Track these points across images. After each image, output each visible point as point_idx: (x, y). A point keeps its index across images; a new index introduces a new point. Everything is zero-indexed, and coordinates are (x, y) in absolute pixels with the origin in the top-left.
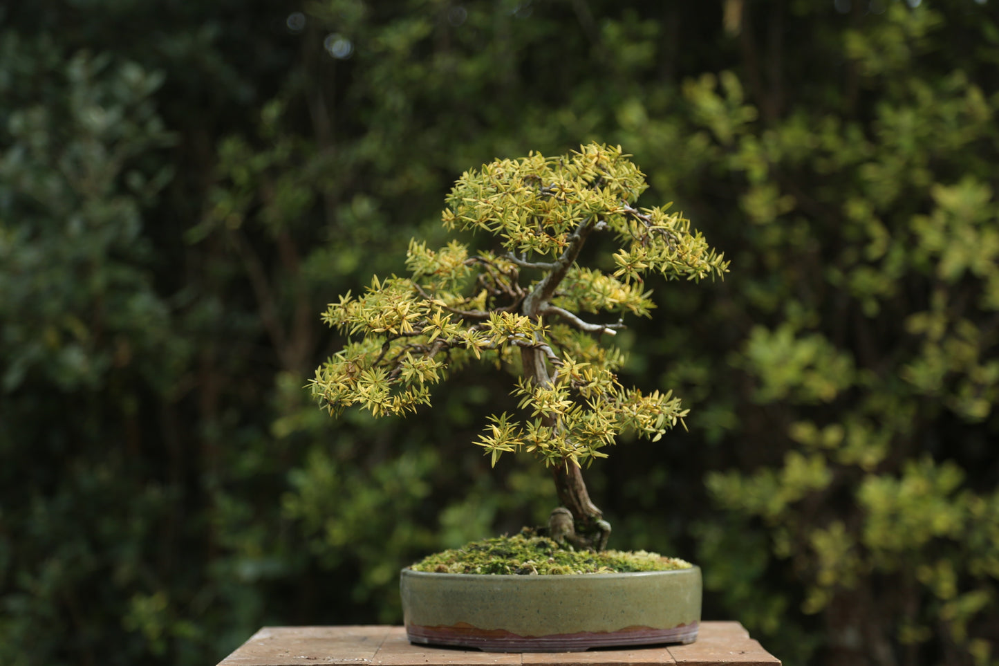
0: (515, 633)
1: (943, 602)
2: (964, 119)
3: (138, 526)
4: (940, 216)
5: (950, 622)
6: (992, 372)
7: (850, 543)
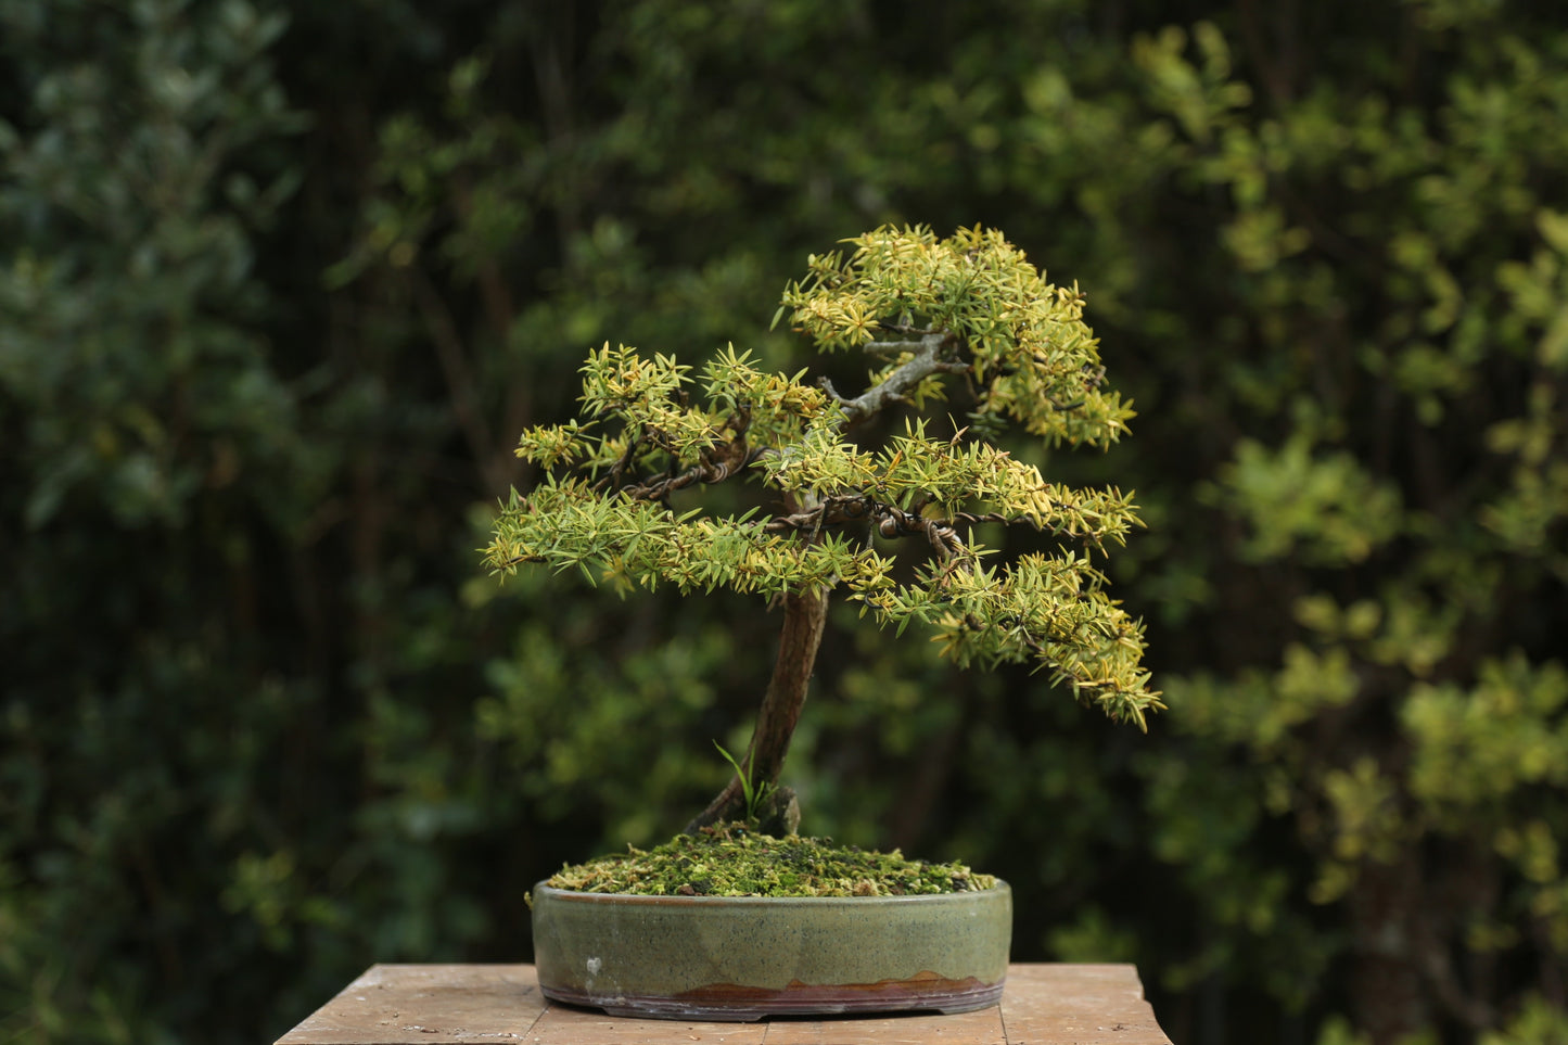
1: (1538, 887)
3: (247, 745)
4: (1546, 265)
5: (1548, 918)
7: (1388, 790)
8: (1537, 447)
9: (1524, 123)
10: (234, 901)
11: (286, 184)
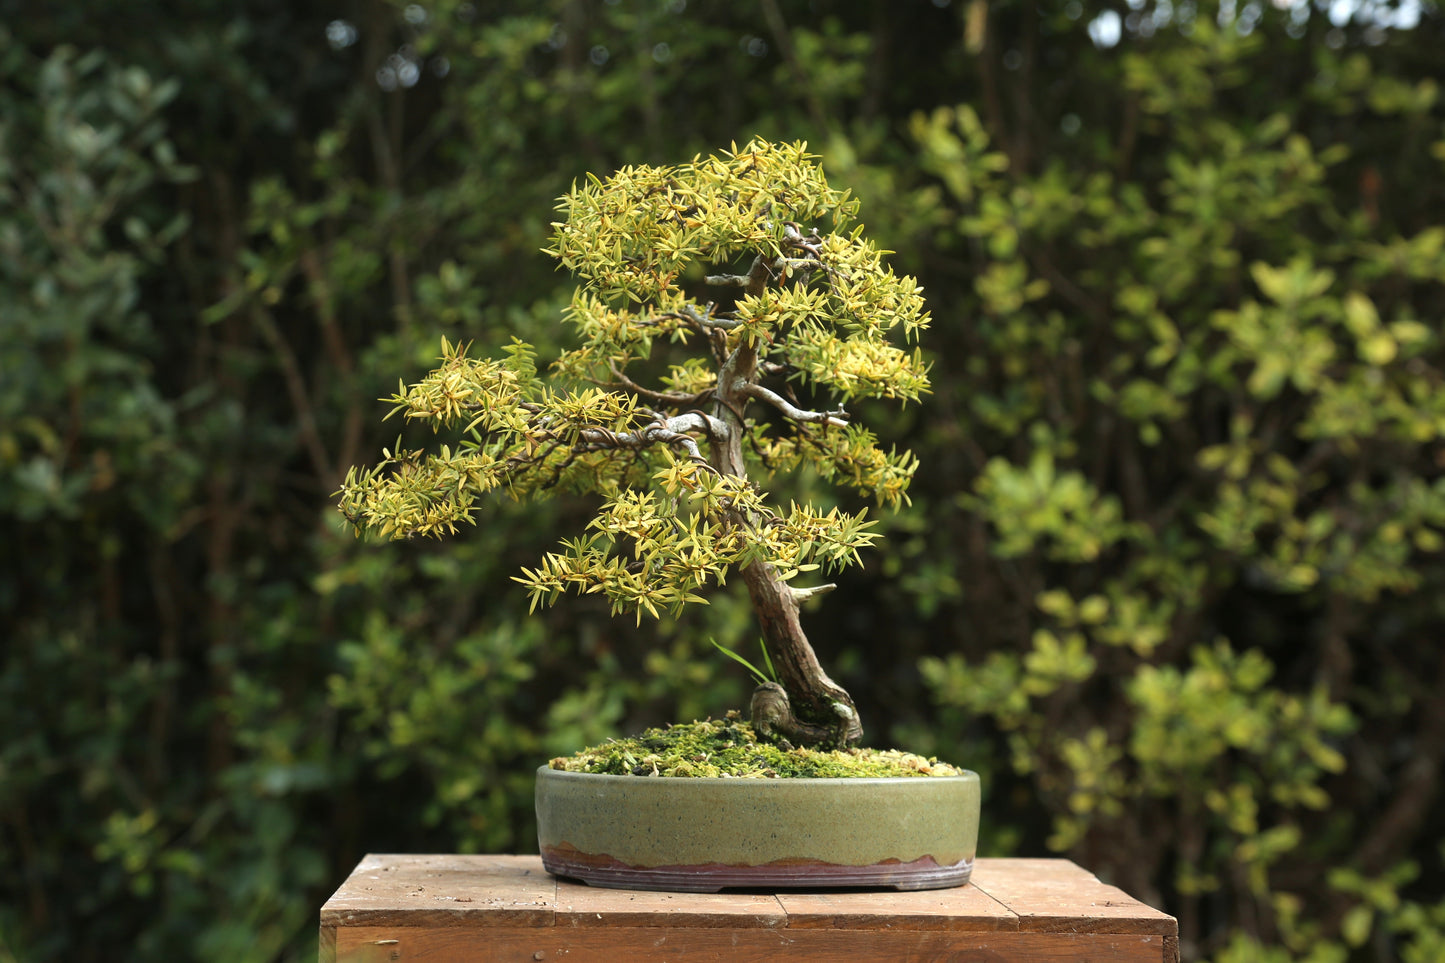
0: (622, 860)
1: (1240, 838)
2: (1284, 179)
3: (118, 714)
4: (1251, 312)
5: (1247, 864)
6: (1319, 525)
7: (1114, 755)
8: (1238, 466)
9: (1231, 191)
10: (104, 852)
11: (179, 225)
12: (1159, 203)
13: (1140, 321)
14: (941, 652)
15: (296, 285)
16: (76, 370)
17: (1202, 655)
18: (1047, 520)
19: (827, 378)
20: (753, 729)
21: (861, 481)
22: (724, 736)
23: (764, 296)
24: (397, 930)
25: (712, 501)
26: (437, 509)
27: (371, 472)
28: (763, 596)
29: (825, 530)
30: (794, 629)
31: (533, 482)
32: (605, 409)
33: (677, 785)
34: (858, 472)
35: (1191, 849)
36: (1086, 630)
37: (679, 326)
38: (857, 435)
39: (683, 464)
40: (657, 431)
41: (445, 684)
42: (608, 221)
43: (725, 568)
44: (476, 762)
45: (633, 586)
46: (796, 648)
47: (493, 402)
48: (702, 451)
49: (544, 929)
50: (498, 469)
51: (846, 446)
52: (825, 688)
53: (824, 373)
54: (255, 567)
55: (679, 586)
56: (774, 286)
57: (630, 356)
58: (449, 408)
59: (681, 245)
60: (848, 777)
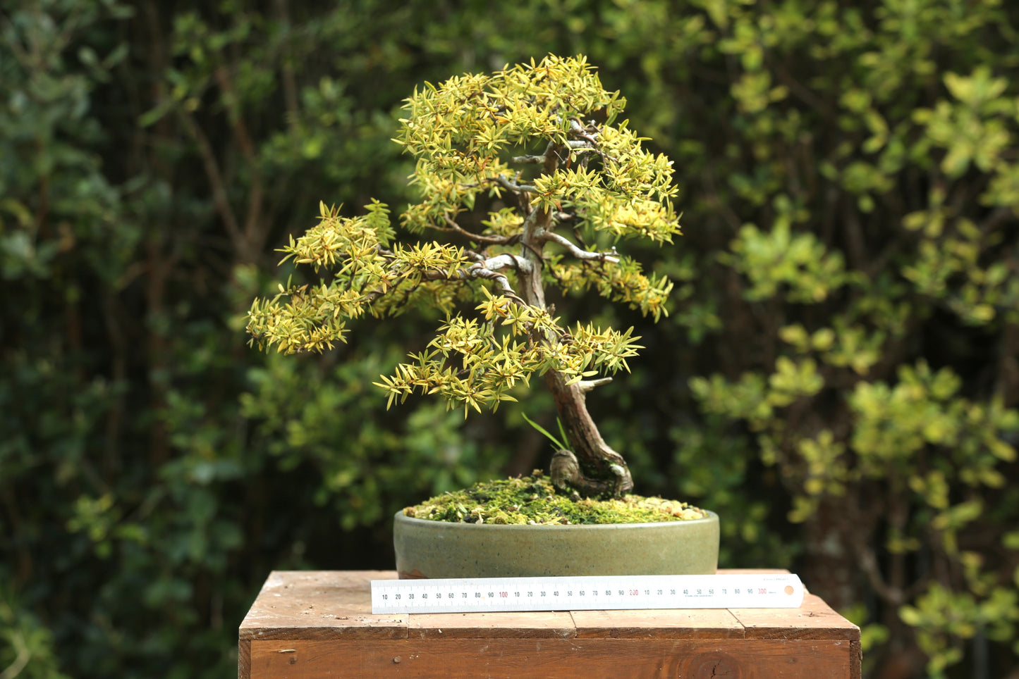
1: (936, 512)
2: (971, 6)
3: (82, 422)
4: (944, 109)
5: (942, 531)
6: (996, 274)
7: (839, 450)
8: (934, 228)
9: (928, 15)
10: (74, 525)
11: (120, 54)
12: (873, 24)
13: (858, 116)
14: (705, 372)
15: (211, 95)
16: (44, 164)
17: (906, 373)
18: (786, 272)
19: (603, 227)
20: (552, 484)
21: (631, 298)
22: (531, 490)
23: (555, 175)
24: (295, 642)
25: (519, 326)
26: (319, 331)
27: (270, 302)
28: (558, 387)
29: (602, 344)
30: (582, 411)
31: (389, 303)
32: (440, 258)
33: (496, 530)
34: (628, 292)
35: (898, 520)
36: (817, 356)
37: (495, 185)
38: (627, 265)
39: (498, 298)
40: (479, 270)
41: (329, 399)
42: (441, 118)
43: (529, 375)
44: (354, 457)
45: (461, 389)
46: (583, 424)
47: (358, 253)
48: (511, 285)
49: (400, 641)
50: (362, 301)
51: (619, 273)
52: (605, 454)
53: (601, 224)
54: (184, 309)
55: (495, 388)
56: (563, 168)
57: (459, 208)
58: (326, 256)
59: (495, 137)
60: (621, 522)
